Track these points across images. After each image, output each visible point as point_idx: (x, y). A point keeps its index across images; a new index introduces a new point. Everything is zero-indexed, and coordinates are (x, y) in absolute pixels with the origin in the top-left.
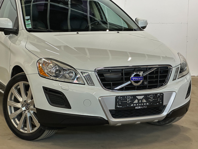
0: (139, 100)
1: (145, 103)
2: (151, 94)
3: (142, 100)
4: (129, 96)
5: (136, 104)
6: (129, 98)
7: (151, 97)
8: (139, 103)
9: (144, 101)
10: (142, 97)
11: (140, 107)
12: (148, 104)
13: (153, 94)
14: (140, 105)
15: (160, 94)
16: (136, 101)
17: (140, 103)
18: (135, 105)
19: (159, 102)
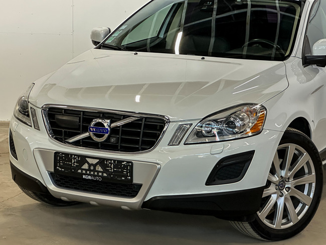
0: (90, 165)
1: (100, 172)
2: (111, 160)
3: (95, 166)
4: (75, 155)
5: (86, 170)
6: (74, 159)
7: (111, 164)
8: (89, 170)
9: (99, 168)
10: (95, 161)
11: (89, 177)
12: (105, 175)
13: (115, 161)
14: (92, 173)
15: (128, 162)
16: (86, 166)
17: (92, 171)
18: (84, 172)
19: (126, 176)
